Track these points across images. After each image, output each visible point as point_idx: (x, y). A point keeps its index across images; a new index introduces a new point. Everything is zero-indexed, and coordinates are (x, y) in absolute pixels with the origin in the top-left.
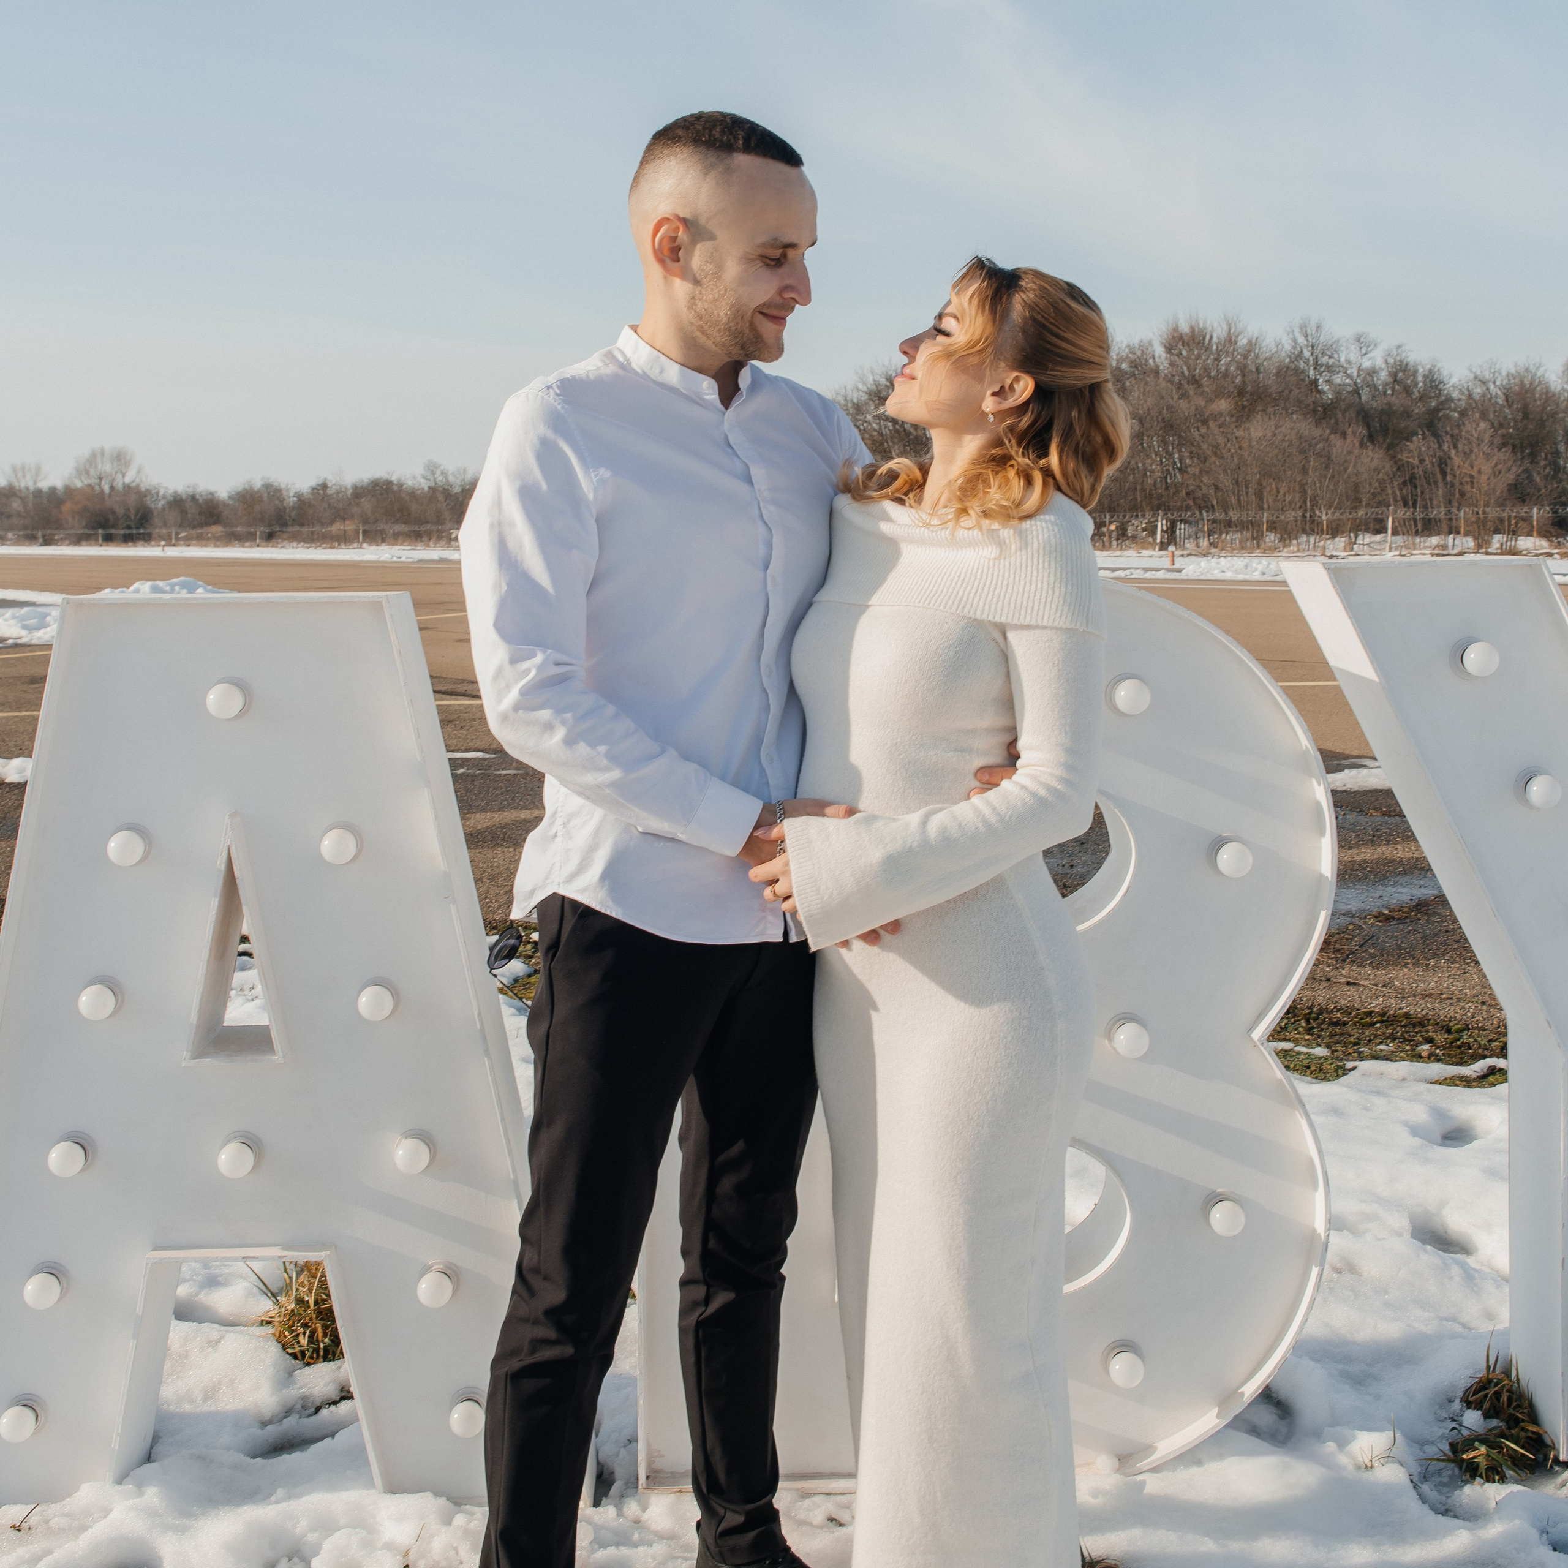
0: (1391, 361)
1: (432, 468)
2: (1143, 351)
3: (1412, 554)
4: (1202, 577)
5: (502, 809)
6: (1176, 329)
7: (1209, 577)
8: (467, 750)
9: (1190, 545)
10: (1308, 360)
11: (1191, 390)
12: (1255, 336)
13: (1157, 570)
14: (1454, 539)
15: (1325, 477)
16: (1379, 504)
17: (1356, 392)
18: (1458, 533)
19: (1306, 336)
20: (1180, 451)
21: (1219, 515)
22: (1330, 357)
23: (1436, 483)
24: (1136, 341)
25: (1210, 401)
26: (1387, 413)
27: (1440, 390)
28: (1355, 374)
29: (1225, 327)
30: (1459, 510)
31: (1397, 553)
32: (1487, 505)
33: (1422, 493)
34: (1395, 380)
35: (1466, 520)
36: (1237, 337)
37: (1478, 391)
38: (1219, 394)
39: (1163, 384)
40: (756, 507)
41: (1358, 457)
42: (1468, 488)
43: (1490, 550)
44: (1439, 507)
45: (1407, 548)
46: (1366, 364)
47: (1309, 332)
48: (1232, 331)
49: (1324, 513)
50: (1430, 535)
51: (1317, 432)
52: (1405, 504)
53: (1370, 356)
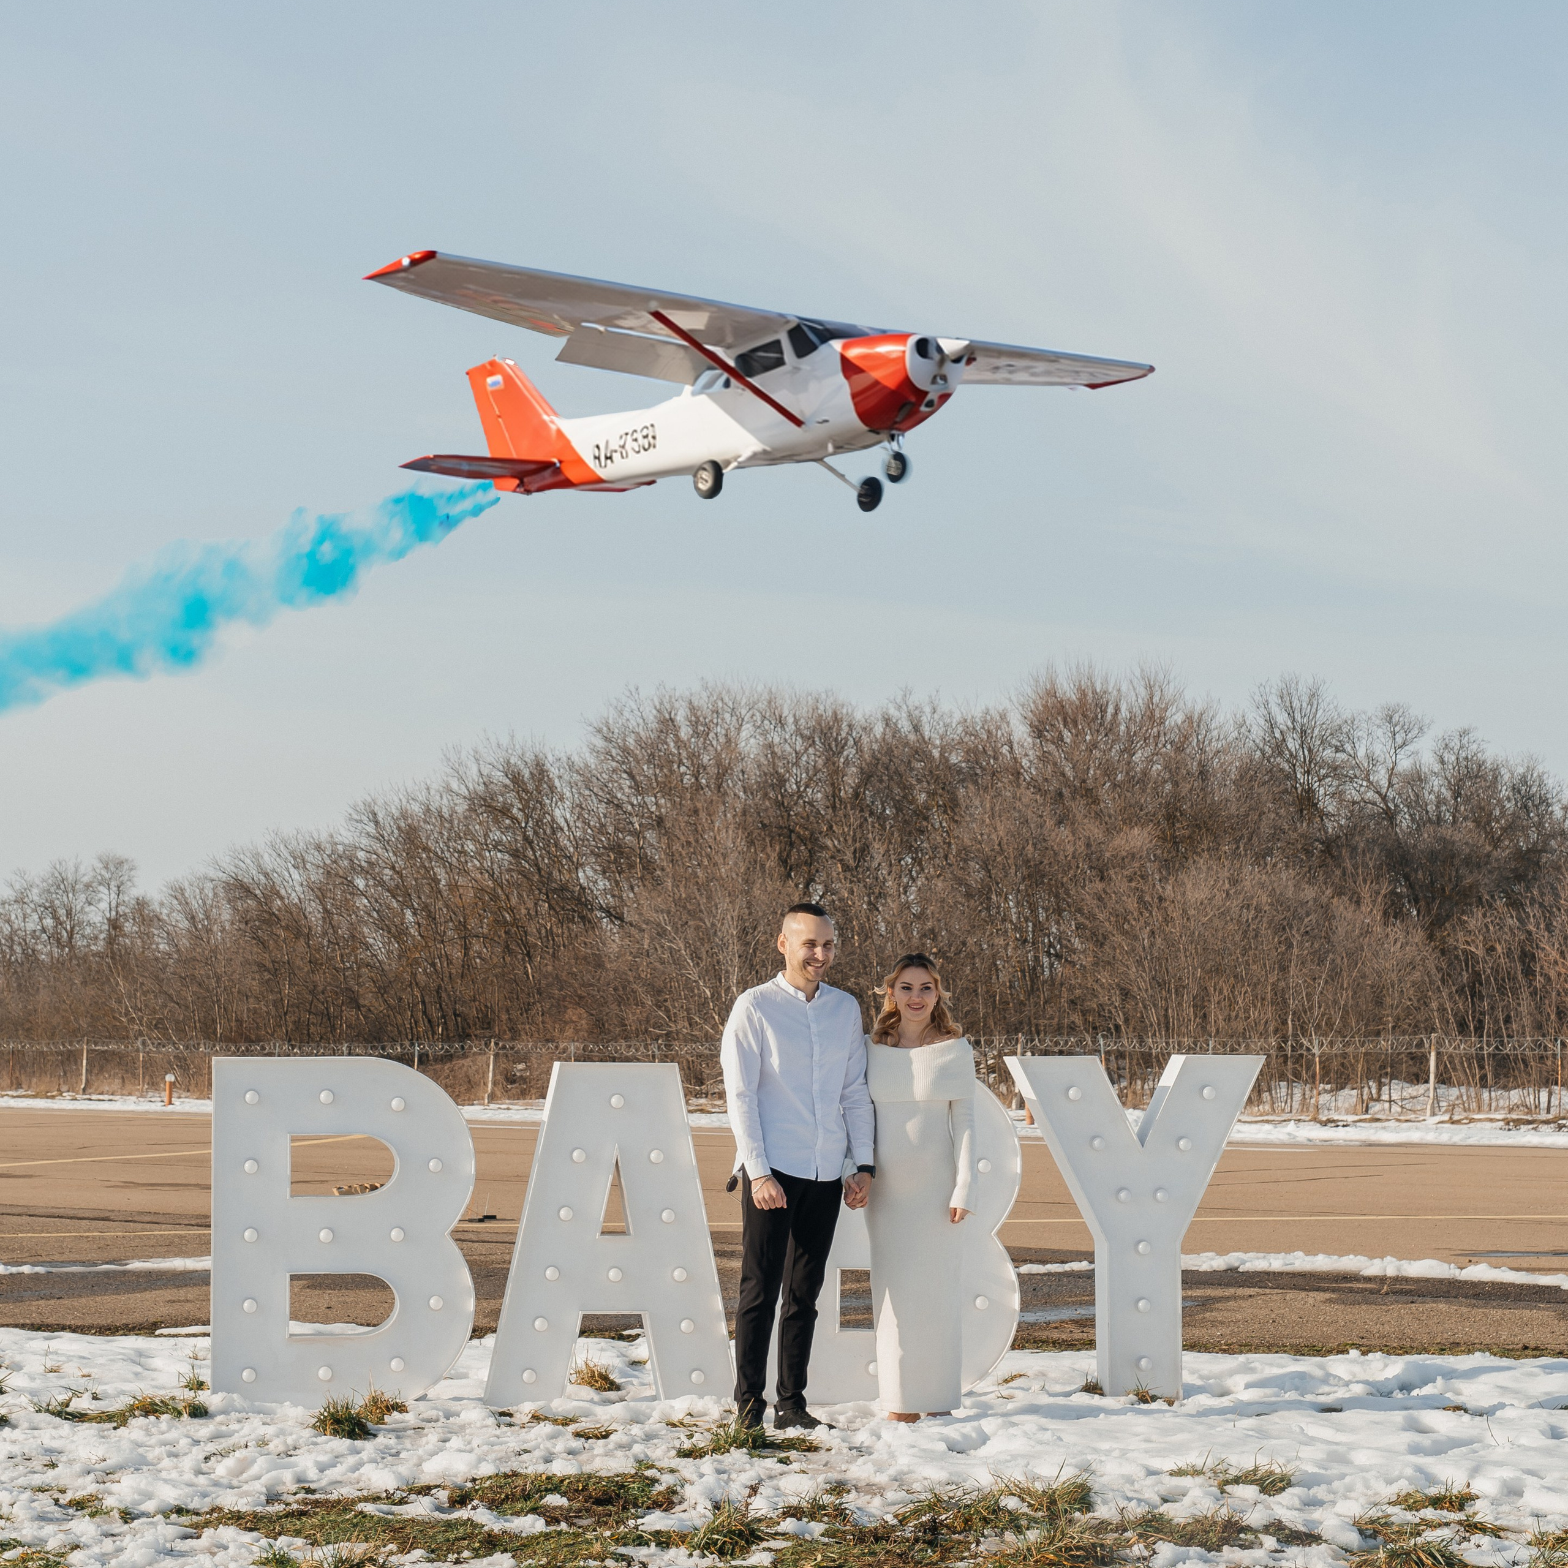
0: (1450, 758)
2: (989, 732)
3: (1472, 1120)
6: (1052, 693)
10: (1295, 755)
11: (1078, 808)
12: (1198, 709)
14: (1550, 1094)
15: (1319, 976)
16: (1416, 1029)
17: (1386, 814)
18: (1557, 1082)
19: (1291, 712)
21: (1128, 1044)
22: (1337, 750)
23: (1515, 990)
24: (977, 712)
25: (1111, 831)
26: (1442, 857)
27: (1542, 815)
28: (1384, 783)
29: (1143, 693)
30: (1554, 1040)
31: (1446, 1117)
33: (1492, 1008)
34: (1458, 794)
36: (1165, 710)
38: (1132, 817)
39: (1027, 795)
41: (1380, 942)
44: (1522, 1035)
45: (1465, 1109)
46: (1405, 764)
47: (1296, 704)
48: (1156, 699)
49: (1316, 1042)
50: (1507, 1087)
51: (1309, 893)
52: (1462, 1027)
53: (1409, 748)
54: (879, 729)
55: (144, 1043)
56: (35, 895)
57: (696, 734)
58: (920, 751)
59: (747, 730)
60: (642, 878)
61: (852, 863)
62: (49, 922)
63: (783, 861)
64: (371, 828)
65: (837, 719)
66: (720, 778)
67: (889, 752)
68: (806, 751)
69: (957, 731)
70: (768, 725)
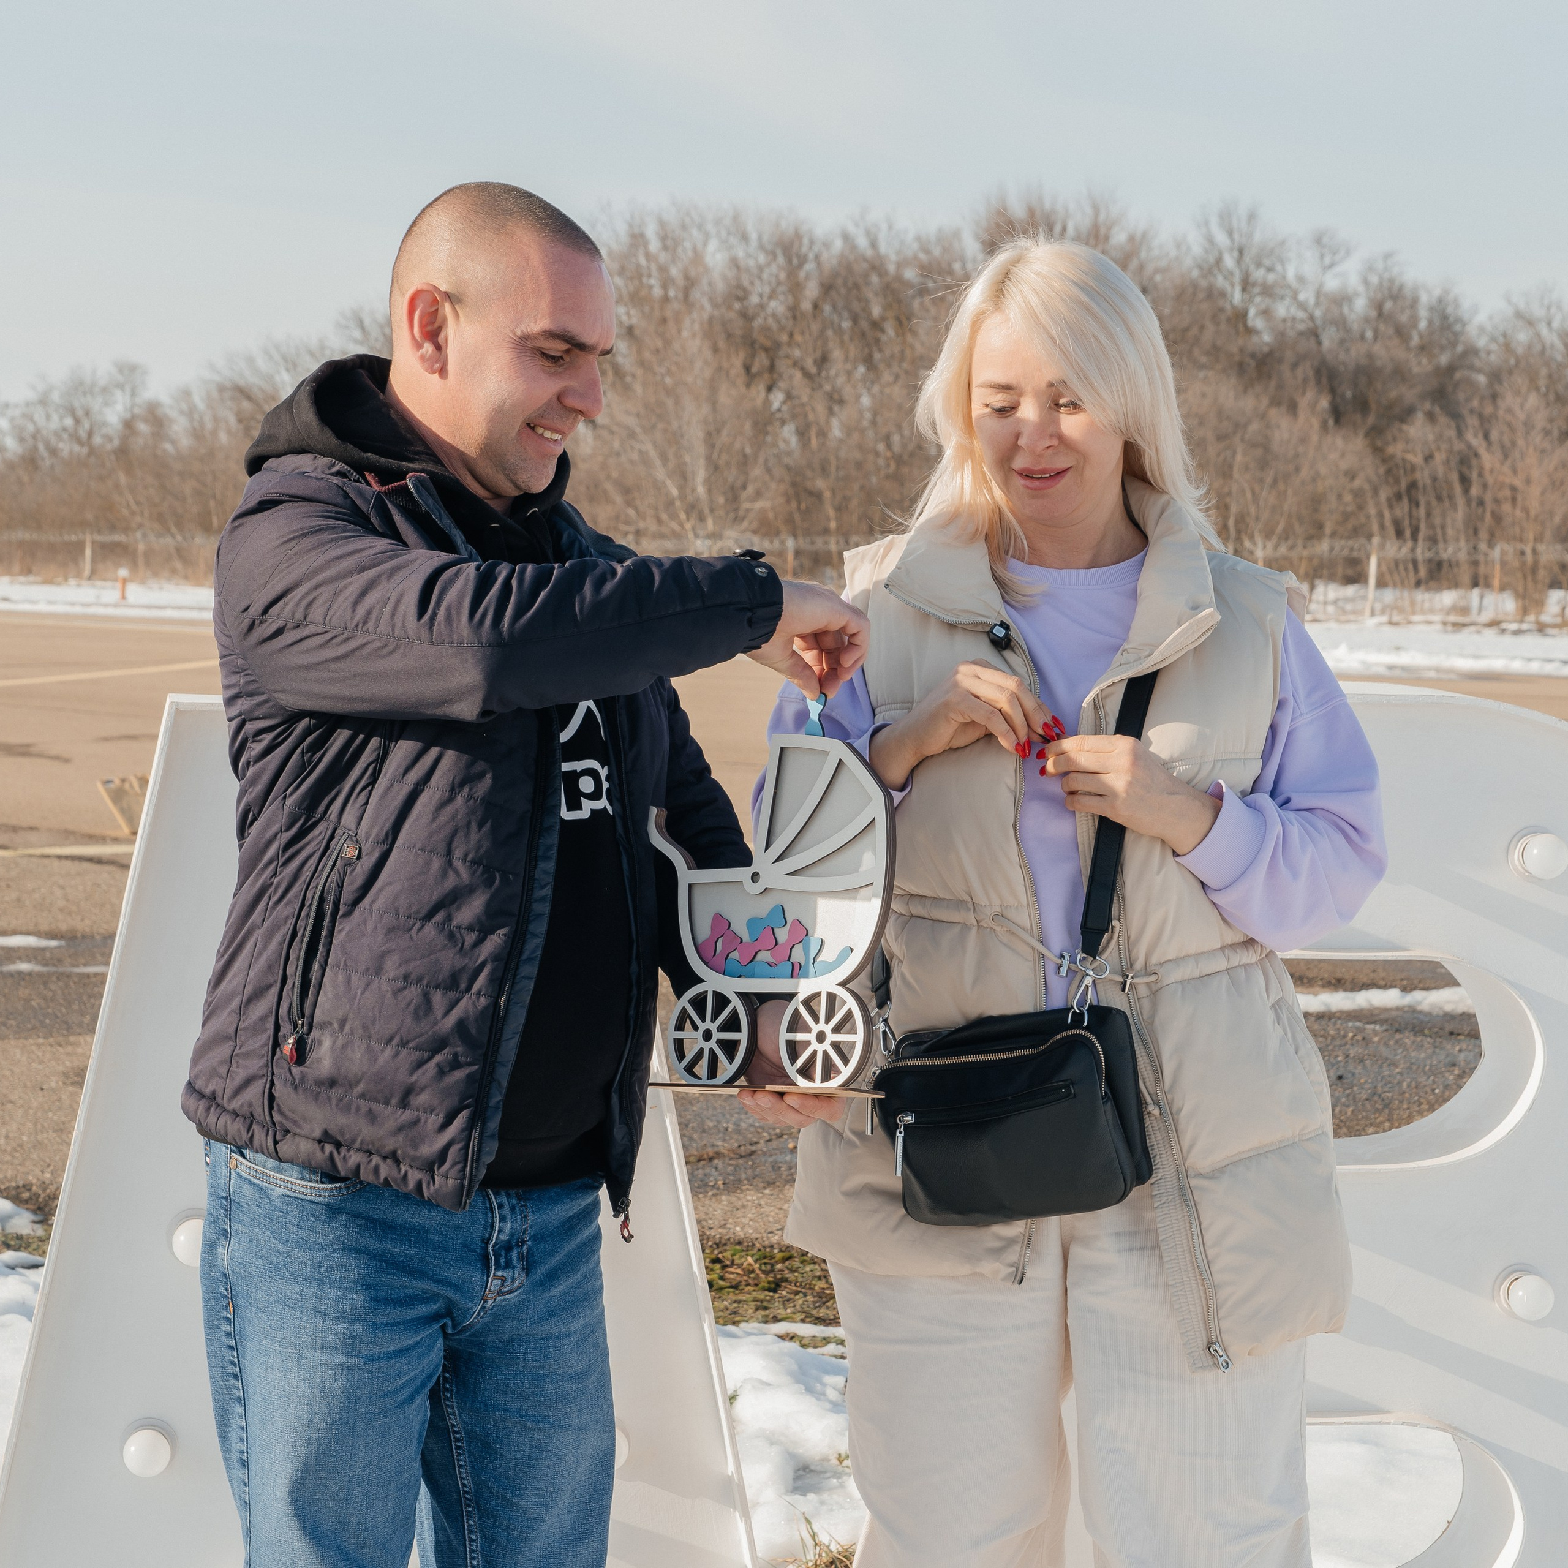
0: (1374, 279)
2: (943, 249)
6: (1002, 212)
10: (1232, 274)
12: (1142, 228)
14: (1482, 597)
15: (1261, 481)
16: (1355, 532)
17: (1314, 334)
18: (1488, 585)
19: (1230, 233)
22: (1270, 270)
23: (1451, 497)
24: (932, 230)
26: (1366, 372)
27: (1456, 334)
28: (1312, 301)
29: (1089, 211)
30: (1491, 545)
31: (1385, 619)
32: (1539, 539)
33: (1428, 515)
34: (1380, 314)
35: (1504, 564)
36: (1109, 228)
37: (1522, 337)
41: (1318, 449)
42: (1506, 507)
43: (1545, 618)
44: (1457, 540)
45: (1401, 610)
46: (1332, 284)
47: (1235, 224)
48: (1101, 218)
49: (1260, 545)
50: (1439, 589)
51: (1248, 403)
52: (1399, 533)
53: (1338, 269)
54: (838, 245)
55: (144, 535)
56: (56, 397)
57: (665, 248)
58: (877, 266)
59: (713, 245)
60: (613, 385)
61: (813, 370)
62: (69, 422)
63: (747, 369)
64: (357, 334)
65: (798, 236)
66: (686, 292)
67: (849, 268)
68: (768, 265)
69: (912, 248)
70: (733, 240)
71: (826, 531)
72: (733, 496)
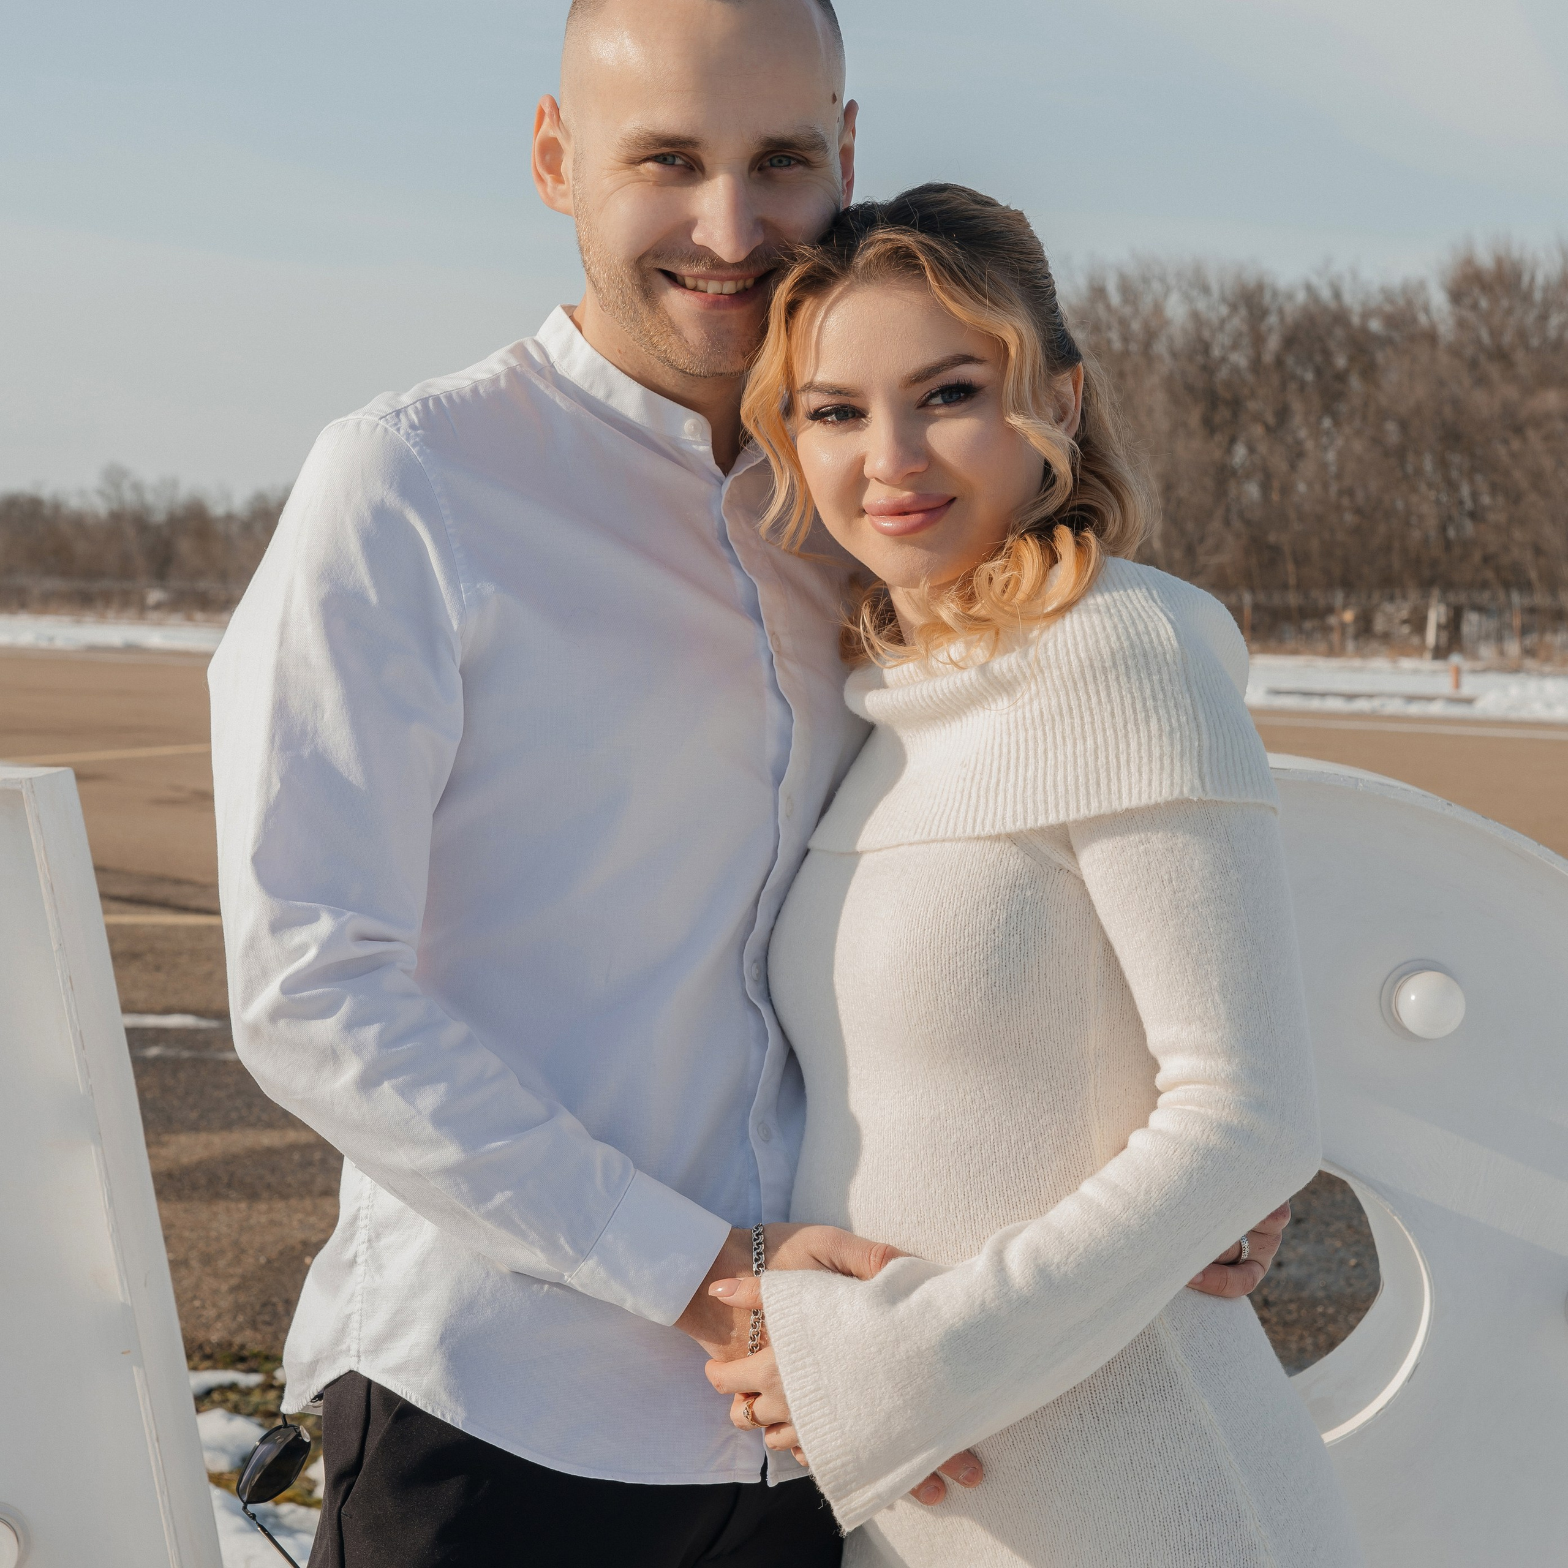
1: (115, 476)
2: (1408, 299)
4: (1514, 715)
5: (228, 1126)
6: (1469, 262)
7: (1525, 714)
8: (167, 1011)
9: (1487, 651)
11: (1494, 371)
13: (1430, 699)
20: (1472, 481)
21: (1540, 599)
24: (1396, 283)
25: (1528, 391)
29: (1559, 261)
38: (1545, 379)
39: (1444, 359)
40: (765, 664)
54: (1301, 297)
57: (1126, 301)
58: (1340, 317)
59: (1174, 297)
61: (1274, 423)
63: (1207, 422)
65: (1261, 287)
66: (1147, 346)
67: (1312, 320)
68: (1230, 317)
69: (1377, 300)
70: (1195, 293)
71: (1285, 587)
72: (1190, 551)
